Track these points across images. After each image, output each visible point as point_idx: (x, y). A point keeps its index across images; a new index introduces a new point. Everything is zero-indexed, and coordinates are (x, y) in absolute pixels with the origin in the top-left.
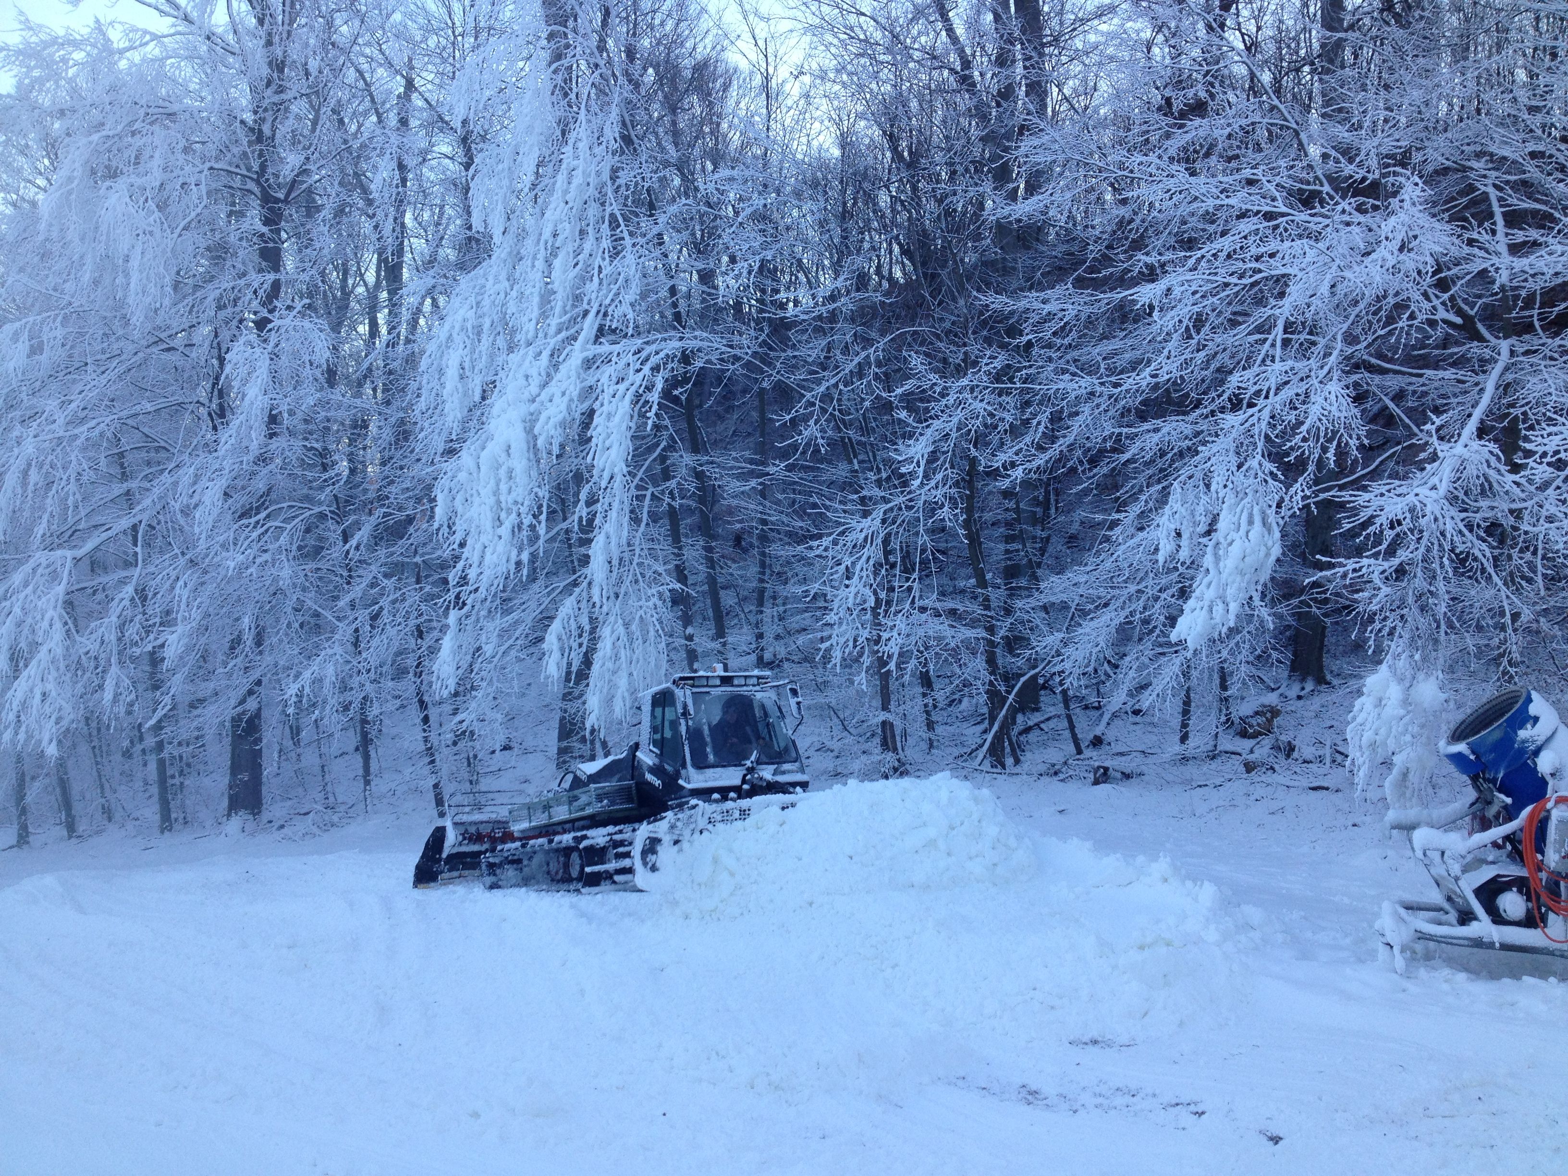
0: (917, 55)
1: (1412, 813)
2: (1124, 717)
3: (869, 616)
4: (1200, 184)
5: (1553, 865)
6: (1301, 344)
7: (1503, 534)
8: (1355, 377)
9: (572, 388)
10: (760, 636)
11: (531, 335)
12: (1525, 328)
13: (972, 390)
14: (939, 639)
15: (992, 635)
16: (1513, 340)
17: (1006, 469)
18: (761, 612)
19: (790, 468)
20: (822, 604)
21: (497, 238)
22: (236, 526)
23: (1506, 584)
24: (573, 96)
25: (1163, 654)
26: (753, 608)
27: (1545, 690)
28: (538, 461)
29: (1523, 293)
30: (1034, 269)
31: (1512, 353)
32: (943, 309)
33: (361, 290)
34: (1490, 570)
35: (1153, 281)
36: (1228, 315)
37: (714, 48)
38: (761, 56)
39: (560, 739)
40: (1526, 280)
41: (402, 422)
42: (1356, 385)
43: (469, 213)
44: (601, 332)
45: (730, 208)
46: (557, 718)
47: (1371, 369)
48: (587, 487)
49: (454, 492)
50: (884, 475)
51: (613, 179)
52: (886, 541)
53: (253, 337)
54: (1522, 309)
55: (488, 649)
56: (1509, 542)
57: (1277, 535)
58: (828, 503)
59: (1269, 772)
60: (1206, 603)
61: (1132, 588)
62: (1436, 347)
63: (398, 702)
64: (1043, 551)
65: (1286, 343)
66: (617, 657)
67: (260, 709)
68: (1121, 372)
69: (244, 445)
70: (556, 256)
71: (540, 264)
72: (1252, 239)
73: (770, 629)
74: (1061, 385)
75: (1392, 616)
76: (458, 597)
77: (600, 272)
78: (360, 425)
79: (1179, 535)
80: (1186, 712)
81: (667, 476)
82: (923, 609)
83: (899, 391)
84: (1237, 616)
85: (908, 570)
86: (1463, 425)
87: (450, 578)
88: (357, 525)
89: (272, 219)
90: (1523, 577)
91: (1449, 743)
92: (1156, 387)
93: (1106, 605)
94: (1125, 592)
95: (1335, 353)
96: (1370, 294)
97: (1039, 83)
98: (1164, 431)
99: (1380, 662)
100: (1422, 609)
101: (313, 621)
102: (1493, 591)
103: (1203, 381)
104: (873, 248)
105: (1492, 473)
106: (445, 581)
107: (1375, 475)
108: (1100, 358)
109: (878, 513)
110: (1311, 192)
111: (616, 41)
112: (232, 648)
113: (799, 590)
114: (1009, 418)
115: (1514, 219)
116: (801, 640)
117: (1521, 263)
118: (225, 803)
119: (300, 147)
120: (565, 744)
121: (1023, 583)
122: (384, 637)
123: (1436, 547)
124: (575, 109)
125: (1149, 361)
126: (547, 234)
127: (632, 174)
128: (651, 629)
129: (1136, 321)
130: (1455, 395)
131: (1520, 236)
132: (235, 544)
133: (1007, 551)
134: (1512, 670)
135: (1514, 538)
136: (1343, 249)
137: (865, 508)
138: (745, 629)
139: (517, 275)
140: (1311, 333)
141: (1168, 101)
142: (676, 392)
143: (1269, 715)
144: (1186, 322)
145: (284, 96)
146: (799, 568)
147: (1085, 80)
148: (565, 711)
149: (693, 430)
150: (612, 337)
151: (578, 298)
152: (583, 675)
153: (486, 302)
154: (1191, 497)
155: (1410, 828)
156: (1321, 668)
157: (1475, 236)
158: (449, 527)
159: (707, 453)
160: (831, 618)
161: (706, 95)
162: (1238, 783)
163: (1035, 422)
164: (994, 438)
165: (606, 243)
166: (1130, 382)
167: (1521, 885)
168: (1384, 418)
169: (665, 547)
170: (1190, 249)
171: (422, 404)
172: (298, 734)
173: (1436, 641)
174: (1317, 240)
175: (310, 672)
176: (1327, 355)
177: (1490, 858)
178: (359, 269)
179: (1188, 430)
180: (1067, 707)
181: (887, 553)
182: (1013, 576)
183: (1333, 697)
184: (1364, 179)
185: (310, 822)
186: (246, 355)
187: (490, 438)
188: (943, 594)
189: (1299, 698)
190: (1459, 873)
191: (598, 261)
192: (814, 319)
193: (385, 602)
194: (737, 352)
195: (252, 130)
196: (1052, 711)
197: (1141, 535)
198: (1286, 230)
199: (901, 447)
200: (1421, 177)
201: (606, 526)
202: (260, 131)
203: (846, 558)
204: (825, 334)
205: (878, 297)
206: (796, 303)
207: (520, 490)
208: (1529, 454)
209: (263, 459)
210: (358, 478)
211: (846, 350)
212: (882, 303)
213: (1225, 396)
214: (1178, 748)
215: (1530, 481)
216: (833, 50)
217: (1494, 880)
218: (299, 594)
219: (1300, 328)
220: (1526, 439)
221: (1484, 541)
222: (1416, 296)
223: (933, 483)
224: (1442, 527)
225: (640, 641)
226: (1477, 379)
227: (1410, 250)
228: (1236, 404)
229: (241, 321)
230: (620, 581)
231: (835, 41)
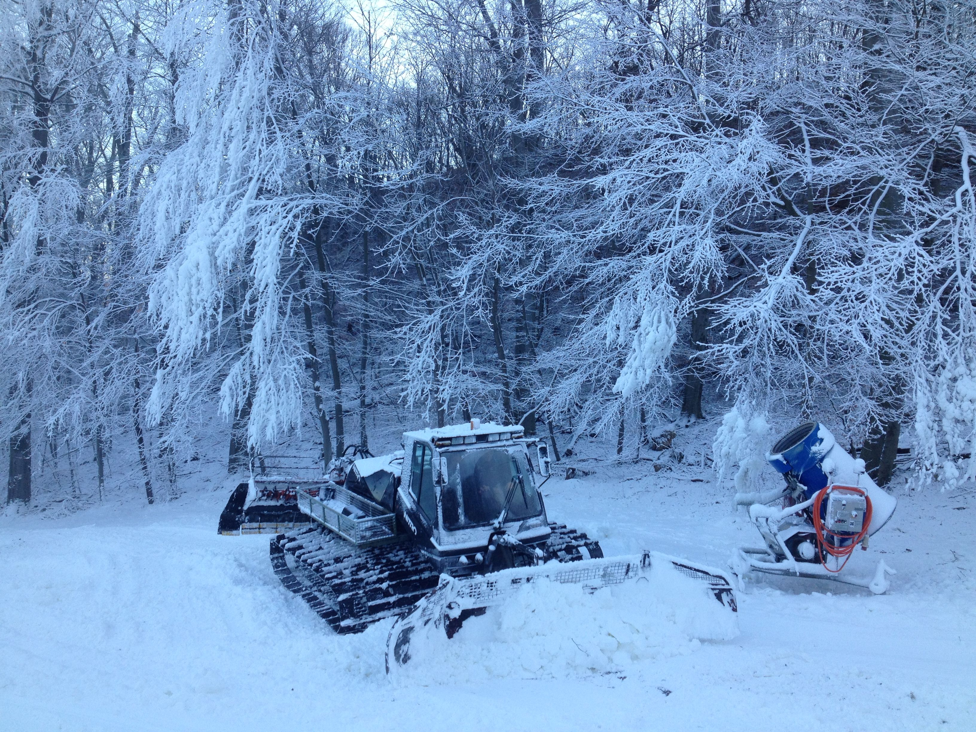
0: (464, 27)
1: (749, 496)
2: (585, 438)
3: (431, 376)
4: (633, 116)
5: (830, 526)
6: (691, 215)
7: (805, 331)
8: (722, 236)
9: (241, 227)
10: (363, 388)
11: (213, 193)
12: (820, 209)
13: (497, 237)
14: (475, 390)
15: (508, 388)
16: (813, 216)
17: (517, 286)
18: (364, 373)
19: (383, 282)
20: (402, 368)
21: (192, 130)
22: (14, 313)
23: (806, 360)
24: (244, 40)
25: (608, 400)
26: (359, 370)
27: (828, 423)
28: (218, 274)
29: (820, 188)
30: (535, 164)
31: (813, 223)
32: (480, 186)
33: (102, 160)
34: (797, 352)
35: (605, 174)
36: (648, 196)
37: (336, 15)
38: (366, 22)
39: (231, 453)
40: (821, 180)
41: (127, 246)
42: (722, 240)
43: (174, 113)
44: (260, 191)
45: (346, 117)
46: (229, 439)
47: (731, 231)
48: (250, 291)
49: (161, 293)
50: (442, 288)
51: (269, 94)
52: (443, 329)
53: (28, 189)
54: (819, 197)
55: (183, 395)
56: (808, 335)
57: (675, 329)
58: (407, 305)
59: (669, 471)
60: (634, 370)
61: (591, 360)
62: (770, 219)
63: (122, 429)
64: (539, 337)
65: (682, 214)
66: (269, 401)
67: (29, 433)
68: (586, 229)
69: (20, 259)
70: (231, 142)
71: (220, 147)
72: (663, 150)
73: (369, 384)
74: (550, 236)
75: (740, 378)
76: (163, 361)
77: (260, 153)
78: (99, 248)
79: (618, 328)
80: (621, 435)
81: (303, 285)
82: (465, 372)
83: (452, 236)
84: (651, 378)
85: (456, 348)
86: (783, 265)
87: (158, 349)
88: (96, 313)
89: (42, 112)
90: (816, 356)
91: (771, 454)
92: (606, 239)
93: (576, 370)
94: (587, 362)
95: (710, 221)
96: (731, 185)
97: (538, 49)
98: (610, 265)
99: (733, 406)
100: (757, 374)
101: (66, 376)
102: (798, 364)
103: (633, 236)
104: (437, 146)
105: (799, 294)
106: (155, 351)
107: (732, 294)
108: (573, 220)
109: (438, 312)
110: (699, 123)
111: (273, 8)
112: (11, 393)
113: (387, 359)
114: (519, 254)
115: (816, 143)
116: (389, 390)
117: (818, 170)
118: (6, 494)
119: (62, 66)
120: (234, 456)
121: (526, 356)
122: (113, 386)
123: (766, 338)
124: (246, 49)
125: (602, 223)
126: (225, 128)
127: (282, 91)
128: (292, 383)
129: (595, 198)
130: (779, 248)
131: (818, 154)
132: (14, 324)
133: (517, 337)
134: (808, 411)
135: (811, 333)
136: (716, 158)
137: (430, 308)
138: (354, 383)
139: (205, 153)
140: (696, 208)
141: (616, 63)
142: (309, 232)
143: (669, 437)
144: (623, 199)
145: (52, 32)
146: (387, 344)
147: (567, 49)
148: (235, 435)
149: (321, 257)
150: (268, 195)
151: (245, 170)
152: (246, 412)
153: (184, 170)
154: (625, 305)
155: (748, 504)
156: (699, 409)
157: (793, 153)
158: (158, 315)
159: (329, 271)
160: (408, 377)
161: (331, 44)
162: (650, 478)
163: (534, 258)
164: (510, 267)
165: (264, 135)
166: (591, 235)
167: (812, 538)
168: (739, 261)
169: (301, 331)
170: (628, 155)
171: (140, 235)
172: (56, 449)
173: (765, 394)
174: (701, 153)
175: (63, 409)
176: (705, 222)
177: (795, 522)
178: (101, 147)
179: (624, 265)
180: (551, 432)
181: (443, 337)
182: (520, 352)
183: (706, 426)
184: (729, 116)
185: (63, 507)
186: (23, 200)
187: (185, 258)
188: (478, 362)
189: (687, 426)
190: (776, 531)
191: (259, 146)
192: (399, 189)
193: (114, 364)
194: (350, 208)
195: (29, 53)
196: (543, 435)
197: (596, 328)
198: (683, 146)
199: (453, 271)
200: (762, 117)
201: (263, 316)
202: (35, 54)
203: (417, 339)
204: (406, 199)
205: (439, 177)
206: (389, 178)
207: (205, 293)
208: (821, 283)
209: (33, 269)
210: (98, 283)
211: (419, 209)
212: (442, 180)
213: (646, 245)
214: (616, 457)
215: (821, 299)
216: (411, 21)
217: (796, 535)
218: (56, 358)
219: (690, 205)
220: (820, 275)
221: (794, 334)
222: (758, 188)
223: (472, 294)
224: (769, 326)
225: (285, 390)
226: (791, 238)
227: (755, 160)
228: (652, 250)
229: (19, 179)
230: (272, 352)
231: (413, 15)
